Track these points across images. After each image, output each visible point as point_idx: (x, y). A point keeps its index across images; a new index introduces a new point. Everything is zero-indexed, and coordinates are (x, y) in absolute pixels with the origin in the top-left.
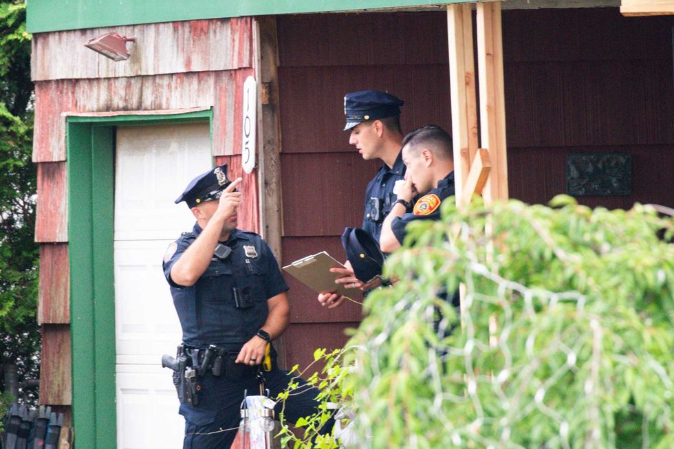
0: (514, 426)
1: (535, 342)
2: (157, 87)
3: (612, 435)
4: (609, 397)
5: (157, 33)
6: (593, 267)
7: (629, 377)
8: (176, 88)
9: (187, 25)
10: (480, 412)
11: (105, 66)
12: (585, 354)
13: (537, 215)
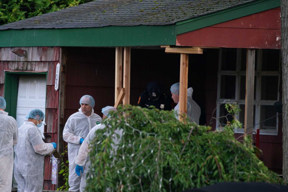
0: (135, 169)
1: (142, 146)
2: (32, 65)
3: (162, 173)
4: (162, 163)
5: (33, 50)
6: (160, 126)
7: (168, 157)
8: (37, 65)
9: (41, 48)
10: (125, 165)
11: (17, 58)
12: (156, 150)
13: (144, 110)
